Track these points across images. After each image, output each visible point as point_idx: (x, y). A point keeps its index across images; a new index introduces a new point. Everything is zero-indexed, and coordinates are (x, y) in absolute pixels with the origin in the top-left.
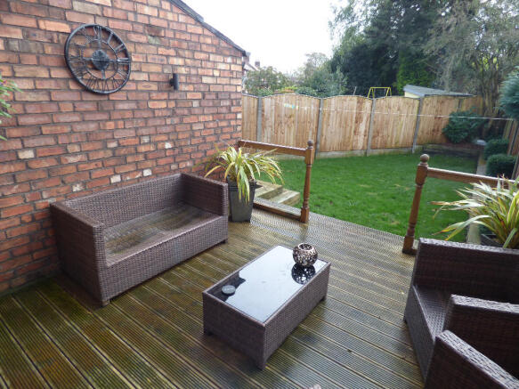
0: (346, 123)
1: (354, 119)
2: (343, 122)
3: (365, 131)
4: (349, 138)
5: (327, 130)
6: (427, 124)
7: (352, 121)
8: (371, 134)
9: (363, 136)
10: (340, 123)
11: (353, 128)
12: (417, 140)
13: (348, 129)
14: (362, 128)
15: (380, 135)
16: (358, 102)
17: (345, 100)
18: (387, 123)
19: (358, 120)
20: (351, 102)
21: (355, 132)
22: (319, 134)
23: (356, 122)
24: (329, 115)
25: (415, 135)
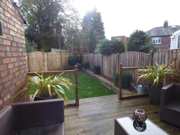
0: (40, 62)
1: (42, 61)
2: (39, 62)
3: (47, 65)
4: (42, 68)
5: (33, 66)
6: (64, 61)
7: (41, 61)
8: (49, 66)
9: (46, 67)
10: (37, 63)
11: (43, 64)
12: (62, 66)
13: (41, 65)
14: (46, 64)
15: (52, 65)
16: (42, 54)
17: (38, 53)
18: (53, 61)
19: (44, 61)
20: (40, 54)
21: (43, 66)
22: (30, 68)
23: (43, 62)
24: (33, 60)
25: (62, 65)
